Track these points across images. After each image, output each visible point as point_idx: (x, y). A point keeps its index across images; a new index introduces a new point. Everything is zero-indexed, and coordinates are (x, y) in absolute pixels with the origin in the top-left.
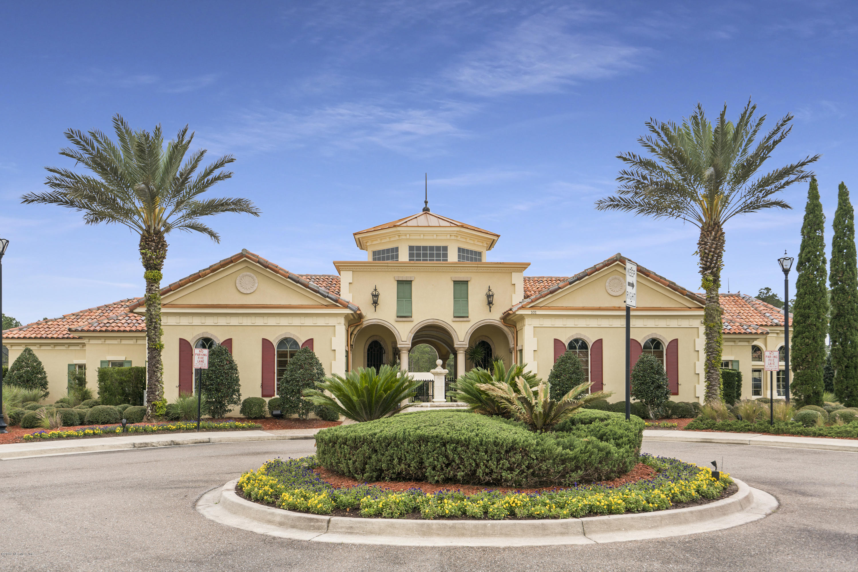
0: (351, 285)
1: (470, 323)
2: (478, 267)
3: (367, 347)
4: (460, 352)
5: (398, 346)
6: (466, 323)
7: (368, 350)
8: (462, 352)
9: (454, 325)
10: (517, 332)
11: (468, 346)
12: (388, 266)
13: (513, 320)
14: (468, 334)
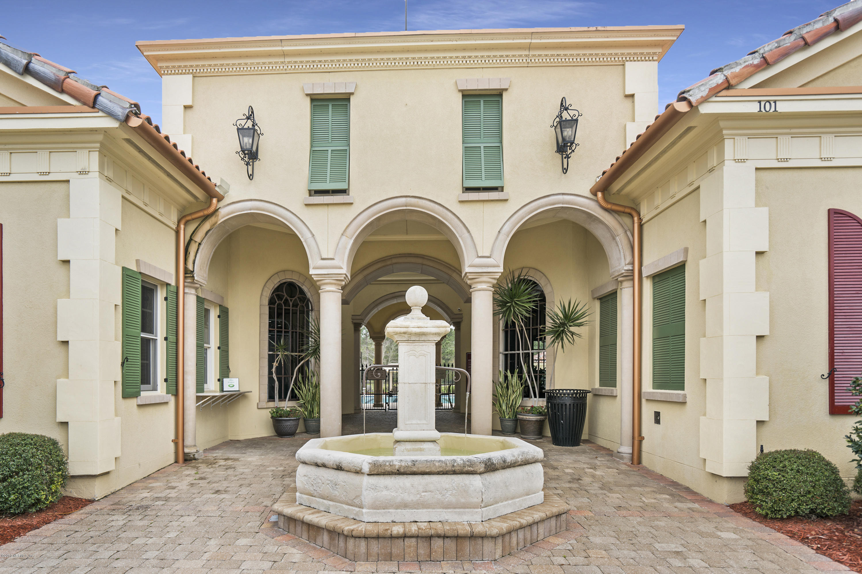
0: (189, 112)
1: (506, 205)
2: (530, 47)
3: (268, 293)
4: (480, 286)
5: (312, 272)
6: (499, 206)
7: (271, 302)
8: (484, 286)
9: (462, 211)
10: (641, 226)
11: (501, 270)
12: (284, 54)
13: (627, 195)
14: (501, 236)
